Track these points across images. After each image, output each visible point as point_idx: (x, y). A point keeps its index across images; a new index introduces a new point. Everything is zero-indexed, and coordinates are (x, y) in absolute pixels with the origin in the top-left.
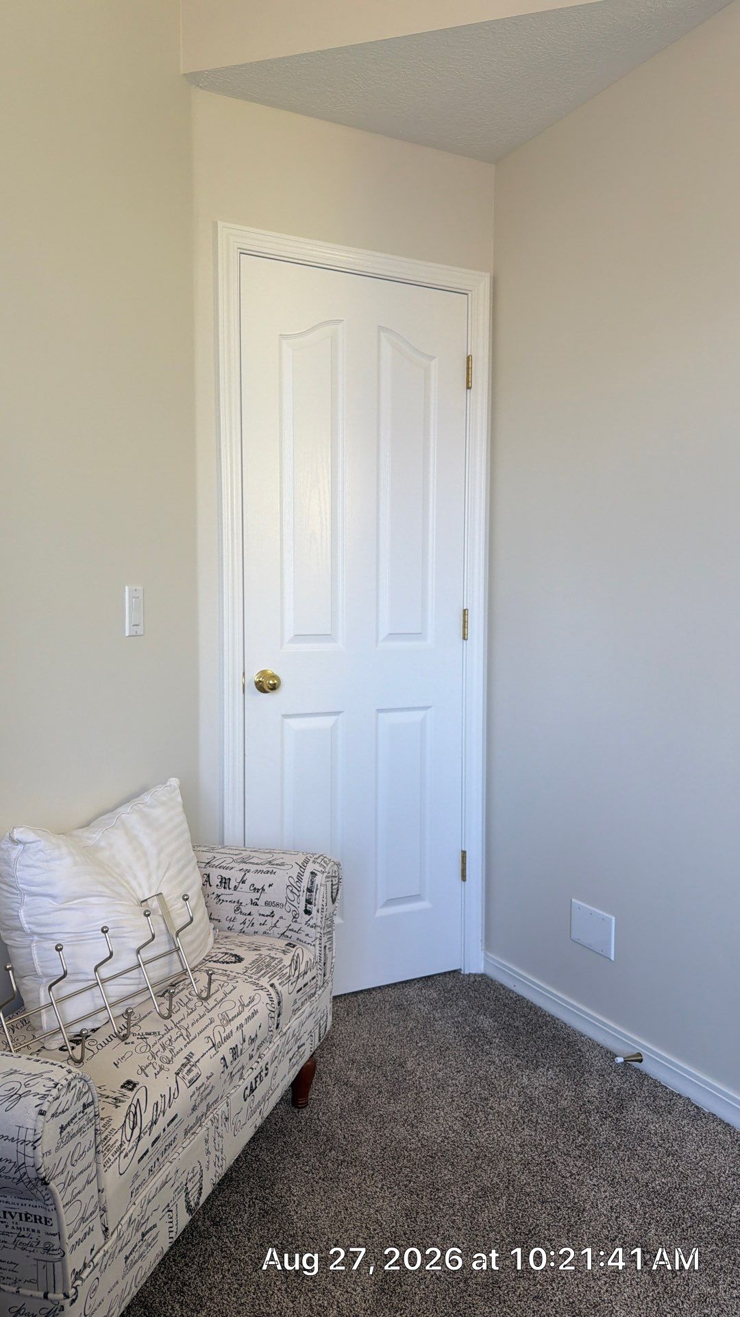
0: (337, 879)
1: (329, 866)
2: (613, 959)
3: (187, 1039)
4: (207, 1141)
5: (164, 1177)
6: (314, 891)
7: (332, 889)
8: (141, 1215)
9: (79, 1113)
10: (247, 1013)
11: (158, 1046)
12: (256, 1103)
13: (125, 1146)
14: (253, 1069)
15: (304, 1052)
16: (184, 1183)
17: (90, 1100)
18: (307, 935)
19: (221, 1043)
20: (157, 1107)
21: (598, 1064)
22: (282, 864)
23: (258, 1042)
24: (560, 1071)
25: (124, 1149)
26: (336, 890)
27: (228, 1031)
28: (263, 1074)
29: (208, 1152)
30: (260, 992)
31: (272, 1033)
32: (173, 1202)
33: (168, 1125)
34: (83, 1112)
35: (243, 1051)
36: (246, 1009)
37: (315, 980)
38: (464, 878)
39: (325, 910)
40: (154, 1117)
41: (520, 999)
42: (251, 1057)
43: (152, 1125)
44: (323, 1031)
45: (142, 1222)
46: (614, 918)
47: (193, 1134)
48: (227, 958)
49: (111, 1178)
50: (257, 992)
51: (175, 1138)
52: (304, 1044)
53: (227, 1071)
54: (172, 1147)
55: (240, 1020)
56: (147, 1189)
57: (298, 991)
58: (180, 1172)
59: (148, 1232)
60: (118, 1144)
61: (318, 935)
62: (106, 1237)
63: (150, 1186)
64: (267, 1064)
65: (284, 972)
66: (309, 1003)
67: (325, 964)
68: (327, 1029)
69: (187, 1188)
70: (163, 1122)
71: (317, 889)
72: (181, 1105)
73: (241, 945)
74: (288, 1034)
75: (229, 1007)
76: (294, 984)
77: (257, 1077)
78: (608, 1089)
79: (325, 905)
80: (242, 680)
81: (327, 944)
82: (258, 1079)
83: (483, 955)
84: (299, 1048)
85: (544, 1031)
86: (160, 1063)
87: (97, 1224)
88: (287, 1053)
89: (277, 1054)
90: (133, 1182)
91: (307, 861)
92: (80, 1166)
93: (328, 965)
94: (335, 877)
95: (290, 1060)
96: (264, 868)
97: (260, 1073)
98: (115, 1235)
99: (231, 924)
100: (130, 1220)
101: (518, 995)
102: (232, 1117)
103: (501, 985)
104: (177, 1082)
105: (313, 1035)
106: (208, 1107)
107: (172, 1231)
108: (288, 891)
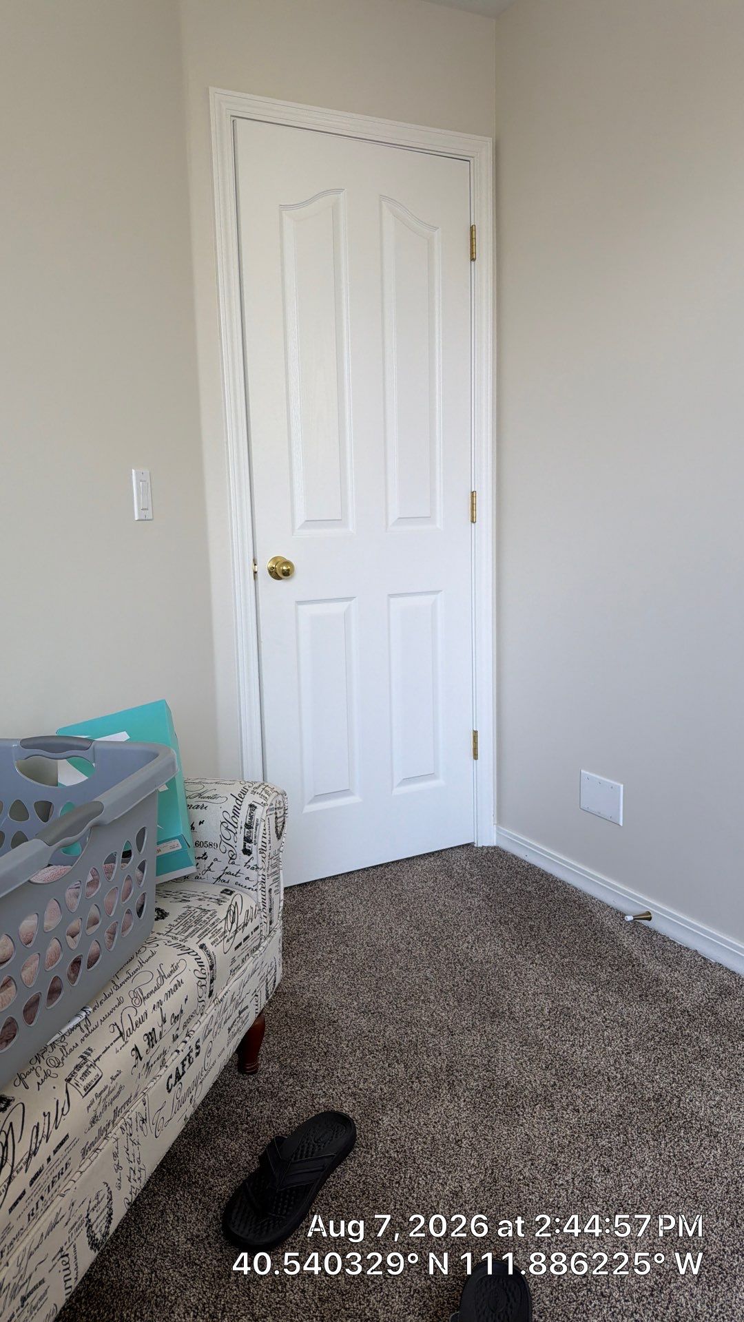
0: (282, 810)
1: (272, 797)
3: (85, 1029)
4: (115, 1155)
5: (52, 1217)
7: (276, 823)
8: (19, 1275)
10: (168, 985)
12: (184, 1090)
14: (178, 1051)
15: (247, 1016)
16: (85, 1215)
18: (247, 878)
19: (133, 1029)
20: (37, 1132)
22: (215, 797)
27: (141, 1012)
28: (193, 1055)
29: (119, 1167)
30: (186, 956)
31: (203, 1003)
32: (68, 1244)
33: (55, 1152)
35: (164, 1034)
37: (258, 931)
39: (268, 846)
40: (34, 1145)
42: (175, 1038)
43: (30, 1157)
44: (271, 987)
45: (21, 1283)
47: (95, 1151)
51: (66, 1164)
52: (247, 1007)
53: (142, 1063)
54: (63, 1177)
55: (159, 995)
56: (27, 1240)
57: (237, 947)
58: (78, 1203)
59: (31, 1293)
63: (30, 1235)
64: (198, 1041)
65: (218, 928)
66: (251, 958)
67: (270, 910)
71: (257, 825)
72: (73, 1121)
73: (166, 895)
74: (225, 1000)
75: (145, 980)
77: (185, 1060)
79: (268, 842)
81: (274, 889)
82: (186, 1063)
84: (240, 1013)
86: (47, 1068)
88: (225, 1023)
89: (211, 1027)
93: (275, 911)
94: (279, 808)
95: (229, 1029)
96: (193, 802)
97: (188, 1055)
102: (152, 1116)
104: (67, 1092)
105: (259, 994)
106: (116, 1113)
107: (70, 1280)
108: (223, 828)
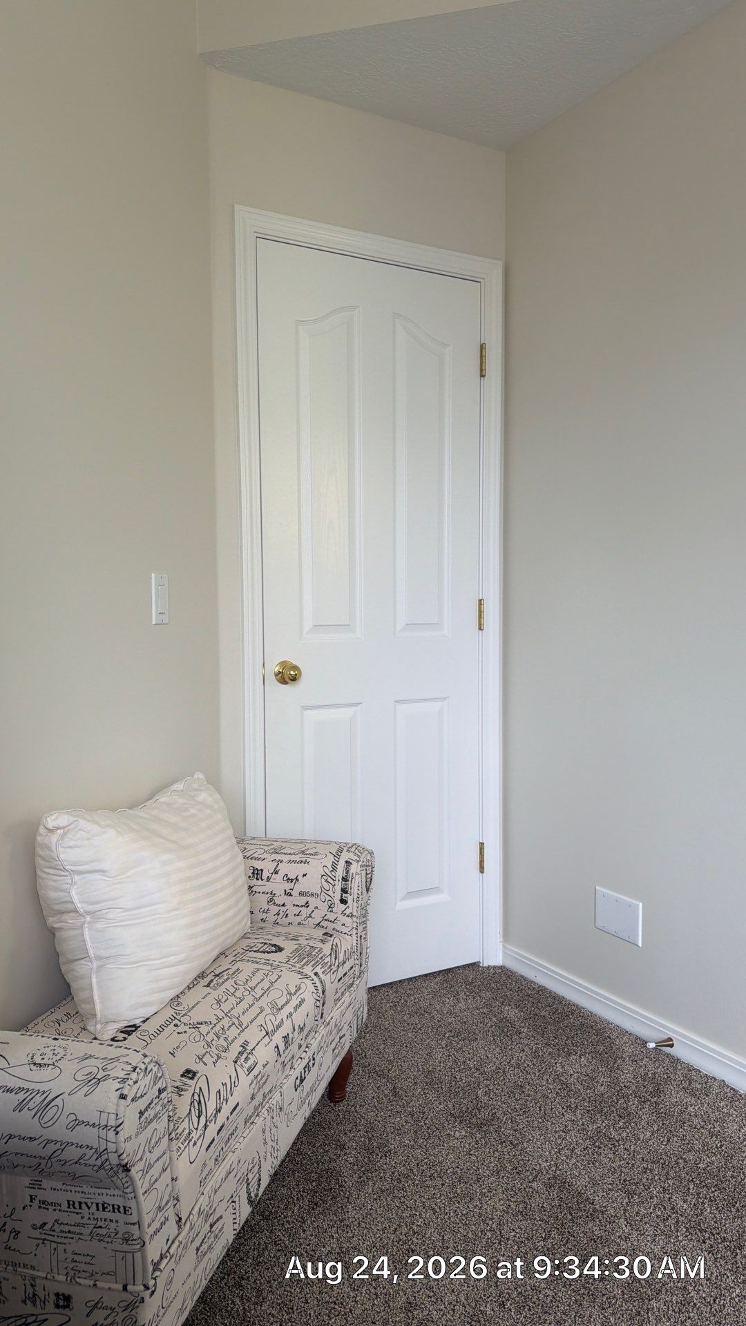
0: (370, 868)
1: (364, 855)
2: (640, 945)
3: (239, 1027)
4: (264, 1131)
5: (228, 1167)
6: (350, 880)
7: (366, 878)
8: (209, 1206)
9: (156, 1098)
10: (295, 1002)
11: (211, 1036)
12: (305, 1094)
13: (193, 1134)
14: (301, 1058)
15: (344, 1044)
16: (245, 1174)
17: (164, 1086)
18: (344, 925)
19: (274, 1031)
20: (220, 1096)
21: (629, 1050)
22: (316, 854)
23: (306, 1031)
24: (592, 1058)
25: (193, 1137)
26: (369, 880)
27: (279, 1020)
28: (311, 1064)
29: (265, 1143)
30: (305, 980)
31: (316, 1023)
32: (236, 1193)
33: (231, 1114)
34: (158, 1097)
35: (294, 1040)
36: (294, 998)
37: (353, 970)
38: (482, 870)
39: (360, 899)
40: (218, 1105)
41: (542, 990)
42: (300, 1046)
43: (216, 1113)
44: (360, 1023)
45: (210, 1212)
46: (641, 904)
47: (251, 1124)
48: (266, 948)
49: (183, 1168)
50: (302, 980)
51: (236, 1127)
52: (344, 1035)
53: (280, 1060)
54: (234, 1137)
55: (289, 1008)
56: (214, 1178)
57: (339, 981)
58: (242, 1162)
59: (215, 1223)
60: (187, 1131)
61: (355, 925)
62: (179, 1227)
63: (216, 1176)
64: (314, 1054)
65: (326, 961)
66: (348, 993)
67: (361, 954)
68: (364, 1020)
69: (248, 1179)
70: (226, 1110)
71: (352, 879)
72: (241, 1094)
73: (278, 935)
74: (331, 1023)
75: (277, 995)
76: (335, 973)
77: (306, 1067)
78: (643, 1074)
79: (360, 894)
80: (261, 671)
81: (363, 934)
82: (306, 1069)
83: (501, 947)
84: (340, 1038)
85: (572, 1020)
86: (217, 1052)
87: (171, 1213)
88: (331, 1044)
89: (322, 1045)
90: (202, 1171)
91: (340, 851)
92: (157, 1152)
93: (364, 956)
94: (368, 866)
95: (333, 1051)
96: (297, 858)
97: (308, 1064)
98: (188, 1225)
99: (264, 916)
100: (200, 1211)
101: (541, 986)
102: (285, 1107)
103: (522, 977)
104: (236, 1070)
105: (352, 1025)
106: (264, 1096)
107: (236, 1223)
108: (323, 880)
